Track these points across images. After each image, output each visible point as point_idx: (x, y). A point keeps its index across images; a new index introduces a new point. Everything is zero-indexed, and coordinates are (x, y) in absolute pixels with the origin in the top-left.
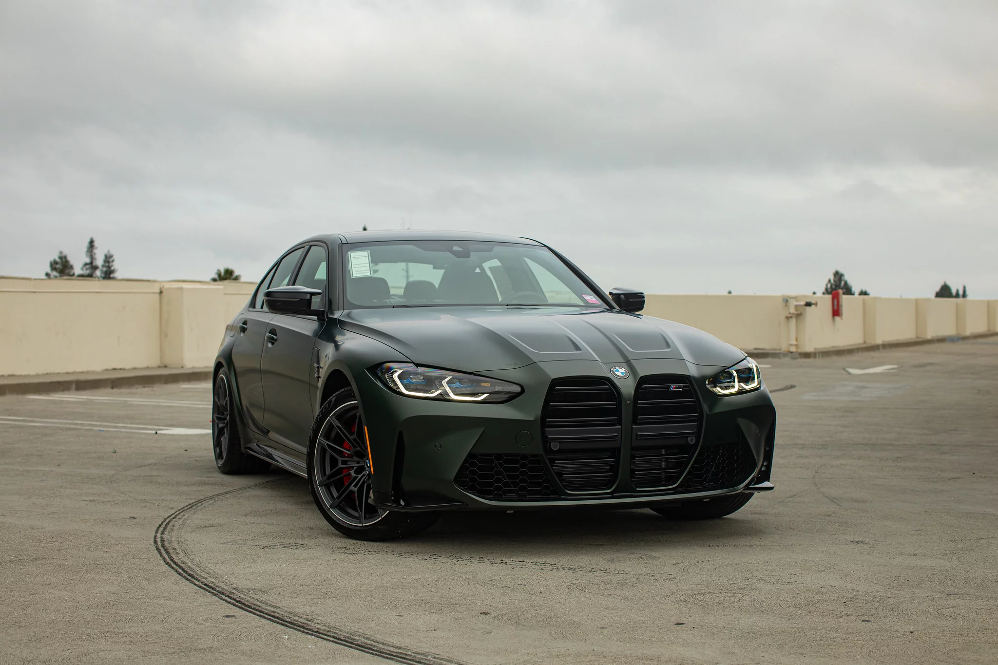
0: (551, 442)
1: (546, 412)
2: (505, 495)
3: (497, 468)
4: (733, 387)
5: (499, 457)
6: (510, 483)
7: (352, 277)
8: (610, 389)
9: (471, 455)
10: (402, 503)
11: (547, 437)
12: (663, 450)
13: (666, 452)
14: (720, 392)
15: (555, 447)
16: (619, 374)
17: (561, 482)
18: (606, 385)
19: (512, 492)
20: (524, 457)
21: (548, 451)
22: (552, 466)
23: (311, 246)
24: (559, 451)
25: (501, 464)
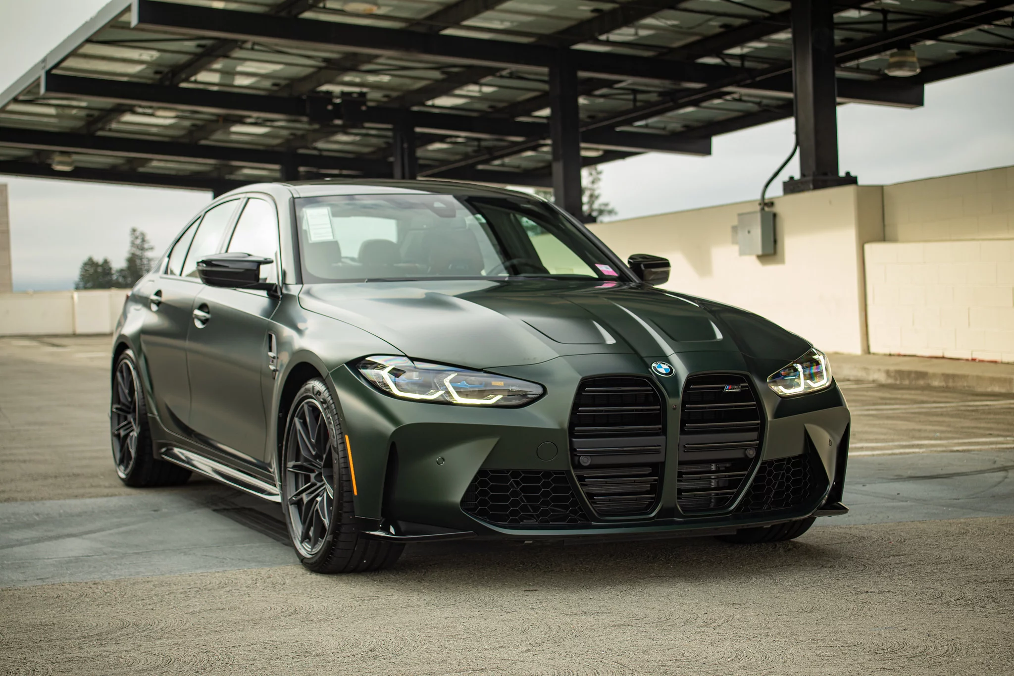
0: (580, 456)
1: (576, 418)
2: (522, 522)
3: (514, 487)
4: (799, 385)
5: (515, 474)
6: (529, 506)
7: (310, 242)
8: (653, 390)
9: (481, 473)
10: (392, 530)
11: (575, 450)
12: (713, 464)
13: (716, 467)
14: (782, 392)
15: (585, 461)
16: (662, 370)
17: (591, 505)
18: (647, 385)
19: (531, 517)
20: (547, 474)
21: (578, 466)
22: (582, 485)
23: (249, 199)
24: (591, 467)
25: (518, 484)
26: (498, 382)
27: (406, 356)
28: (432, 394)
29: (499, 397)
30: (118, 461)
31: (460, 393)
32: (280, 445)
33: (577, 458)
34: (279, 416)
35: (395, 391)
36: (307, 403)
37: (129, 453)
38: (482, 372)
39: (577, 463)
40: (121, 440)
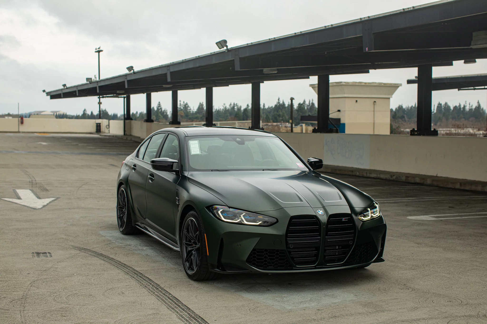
26: (261, 217)
27: (227, 206)
28: (236, 220)
29: (261, 222)
30: (120, 227)
31: (247, 221)
32: (180, 232)
33: (288, 245)
34: (180, 221)
35: (223, 219)
36: (190, 219)
37: (124, 221)
38: (255, 213)
39: (288, 247)
40: (120, 218)
